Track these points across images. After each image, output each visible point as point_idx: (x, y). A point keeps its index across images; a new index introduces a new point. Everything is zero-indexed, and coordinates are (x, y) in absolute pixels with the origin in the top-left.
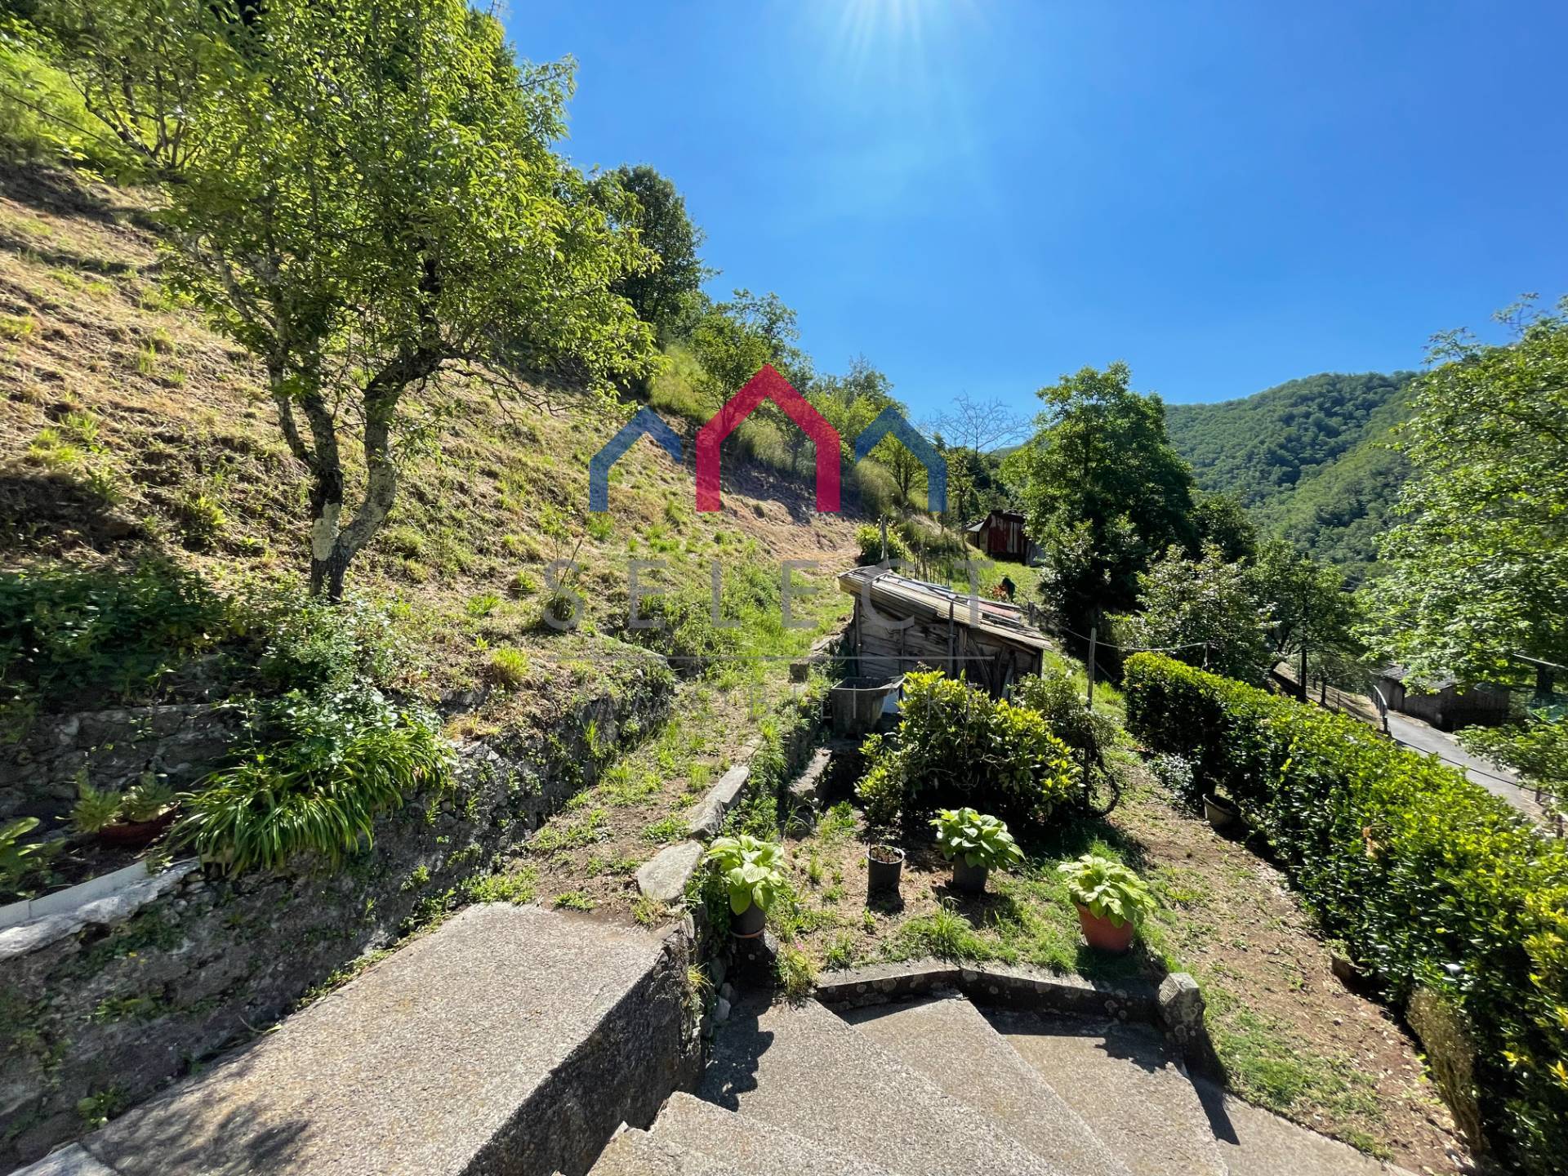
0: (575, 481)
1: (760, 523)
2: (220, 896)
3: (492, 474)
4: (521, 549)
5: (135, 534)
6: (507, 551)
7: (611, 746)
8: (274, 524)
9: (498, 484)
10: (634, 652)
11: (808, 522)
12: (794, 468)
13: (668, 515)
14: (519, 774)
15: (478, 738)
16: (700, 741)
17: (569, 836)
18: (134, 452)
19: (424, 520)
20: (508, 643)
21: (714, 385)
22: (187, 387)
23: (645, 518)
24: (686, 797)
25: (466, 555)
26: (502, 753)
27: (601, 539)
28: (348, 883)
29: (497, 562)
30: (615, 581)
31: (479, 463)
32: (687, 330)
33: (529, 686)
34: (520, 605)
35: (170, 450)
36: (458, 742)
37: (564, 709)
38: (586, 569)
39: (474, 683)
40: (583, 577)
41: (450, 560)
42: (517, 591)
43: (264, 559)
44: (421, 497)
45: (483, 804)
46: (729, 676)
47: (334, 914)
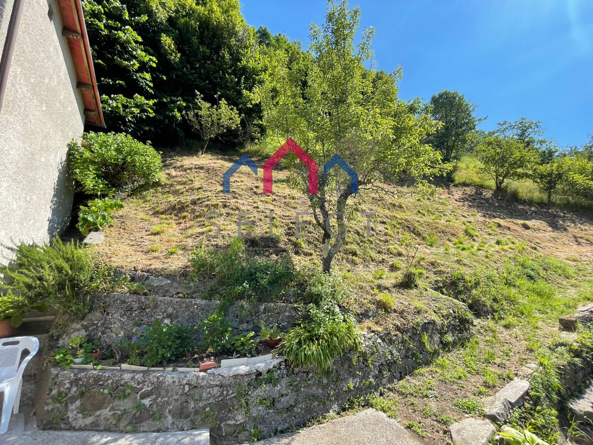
0: (418, 221)
1: (527, 232)
2: (288, 372)
3: (384, 223)
4: (395, 251)
5: (284, 251)
6: (389, 252)
7: (437, 347)
8: (316, 246)
9: (386, 226)
10: (448, 300)
11: (565, 230)
12: (549, 201)
13: (466, 232)
14: (391, 352)
15: (373, 332)
16: (492, 355)
17: (414, 390)
18: (286, 227)
19: (359, 242)
20: (387, 291)
21: (489, 168)
22: (299, 208)
23: (453, 235)
24: (483, 389)
25: (373, 254)
26: (383, 340)
27: (431, 246)
28: (325, 381)
29: (385, 257)
30: (438, 265)
31: (379, 219)
32: (472, 148)
33: (395, 311)
34: (394, 274)
35: (293, 226)
36: (365, 332)
37: (411, 324)
38: (423, 259)
39: (373, 307)
40: (422, 263)
41: (367, 256)
42: (393, 268)
43: (313, 257)
44: (358, 233)
45: (375, 362)
46: (511, 319)
47: (321, 392)
